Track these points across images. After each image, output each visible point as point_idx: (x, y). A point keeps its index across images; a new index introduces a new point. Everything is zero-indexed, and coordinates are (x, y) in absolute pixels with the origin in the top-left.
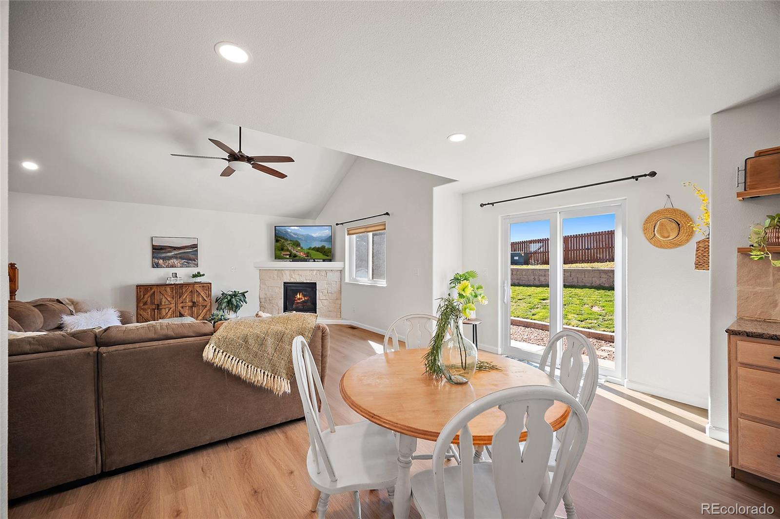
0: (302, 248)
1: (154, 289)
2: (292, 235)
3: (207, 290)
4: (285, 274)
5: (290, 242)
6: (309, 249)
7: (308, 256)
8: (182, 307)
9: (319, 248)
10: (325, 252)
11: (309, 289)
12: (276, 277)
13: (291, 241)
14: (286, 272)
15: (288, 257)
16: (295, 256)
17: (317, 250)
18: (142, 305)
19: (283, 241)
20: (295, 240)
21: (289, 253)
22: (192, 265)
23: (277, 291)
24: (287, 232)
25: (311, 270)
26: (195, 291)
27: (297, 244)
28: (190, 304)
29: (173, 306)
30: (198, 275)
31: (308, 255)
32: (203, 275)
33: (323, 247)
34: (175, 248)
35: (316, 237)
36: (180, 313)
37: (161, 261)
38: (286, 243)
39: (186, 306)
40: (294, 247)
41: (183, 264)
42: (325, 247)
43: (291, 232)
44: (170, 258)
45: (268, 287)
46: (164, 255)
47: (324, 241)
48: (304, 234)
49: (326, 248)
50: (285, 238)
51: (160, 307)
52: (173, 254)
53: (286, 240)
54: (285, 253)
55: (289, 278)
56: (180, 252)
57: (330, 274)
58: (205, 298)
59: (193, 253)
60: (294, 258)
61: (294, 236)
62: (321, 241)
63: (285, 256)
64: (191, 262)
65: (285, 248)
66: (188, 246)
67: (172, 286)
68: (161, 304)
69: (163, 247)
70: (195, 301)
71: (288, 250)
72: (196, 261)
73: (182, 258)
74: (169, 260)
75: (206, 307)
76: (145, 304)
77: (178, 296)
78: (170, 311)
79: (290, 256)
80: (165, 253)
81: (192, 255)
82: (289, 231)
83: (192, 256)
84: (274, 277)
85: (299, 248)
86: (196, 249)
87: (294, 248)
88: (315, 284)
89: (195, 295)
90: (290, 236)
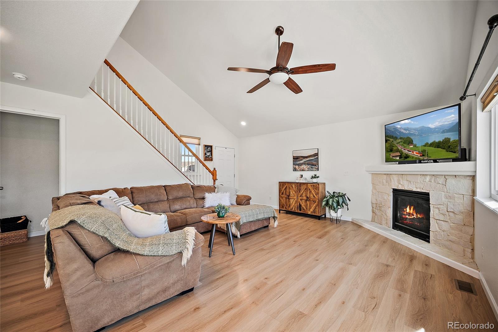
0: (415, 146)
1: (287, 185)
2: (402, 131)
3: (316, 189)
4: (393, 179)
5: (400, 140)
6: (425, 146)
7: (423, 155)
8: (301, 200)
9: (439, 142)
10: (449, 147)
11: (421, 201)
12: (384, 181)
13: (401, 138)
14: (394, 176)
15: (398, 158)
16: (407, 157)
17: (437, 145)
18: (281, 194)
19: (391, 140)
20: (406, 137)
21: (398, 154)
22: (314, 169)
23: (385, 198)
24: (396, 129)
25: (423, 175)
26: (308, 189)
27: (409, 141)
28: (305, 198)
29: (296, 197)
30: (315, 177)
31: (423, 153)
32: (318, 177)
33: (447, 141)
34: (304, 157)
35: (435, 128)
36: (299, 204)
37: (297, 167)
38: (395, 143)
39: (303, 200)
40: (405, 145)
41: (308, 168)
42: (449, 139)
43: (400, 128)
44: (301, 164)
45: (379, 192)
46: (298, 162)
47: (447, 132)
48: (417, 127)
49: (451, 140)
50: (394, 136)
51: (289, 198)
52: (303, 161)
53: (396, 138)
54: (394, 154)
55: (397, 184)
56: (307, 159)
57: (451, 182)
58: (315, 195)
59: (314, 160)
60: (405, 159)
61: (404, 132)
62: (444, 132)
63: (394, 158)
64: (313, 167)
65: (395, 148)
66: (312, 155)
67: (295, 184)
68: (290, 195)
69: (298, 158)
70: (308, 196)
71: (398, 151)
72: (317, 166)
73: (308, 164)
74: (301, 165)
75: (315, 202)
76: (283, 194)
77: (299, 191)
78: (294, 201)
79: (401, 157)
80: (299, 161)
81: (314, 161)
82: (399, 127)
83: (314, 163)
84: (383, 182)
85: (412, 146)
86: (317, 156)
87: (404, 147)
88: (428, 194)
89: (308, 192)
90: (400, 132)
